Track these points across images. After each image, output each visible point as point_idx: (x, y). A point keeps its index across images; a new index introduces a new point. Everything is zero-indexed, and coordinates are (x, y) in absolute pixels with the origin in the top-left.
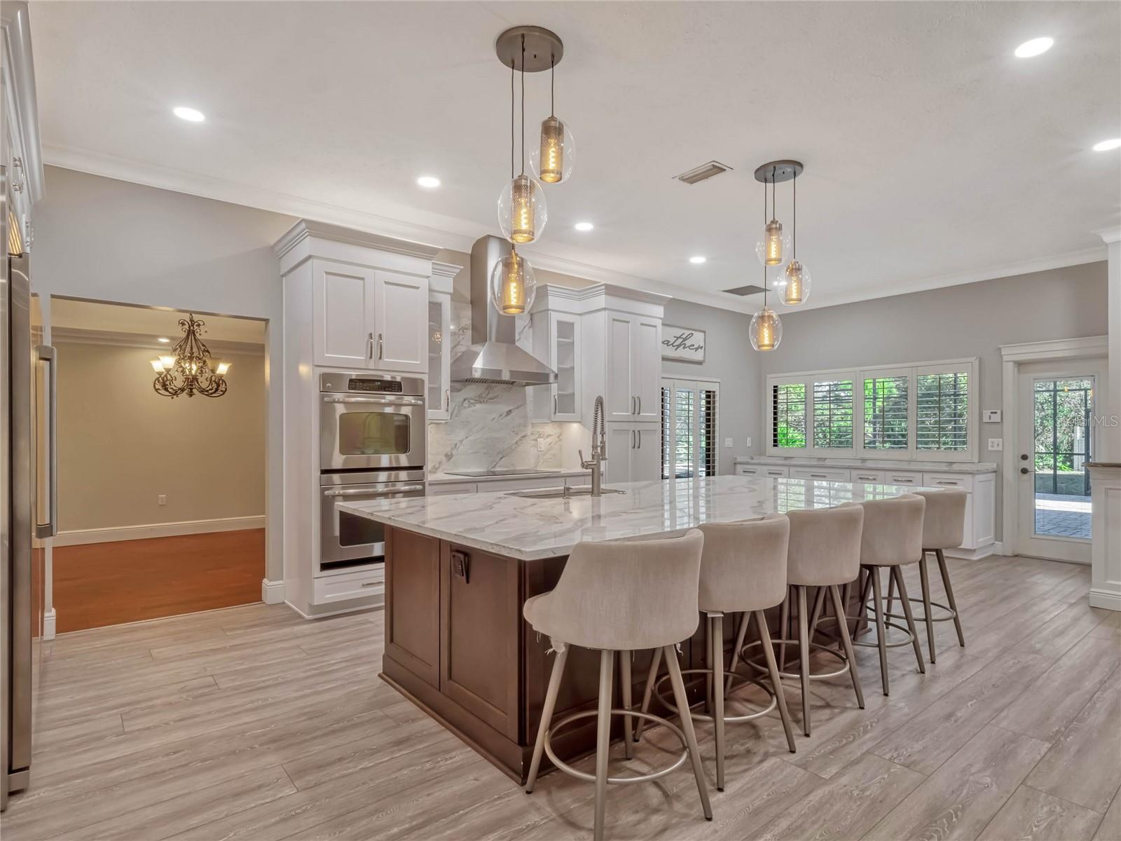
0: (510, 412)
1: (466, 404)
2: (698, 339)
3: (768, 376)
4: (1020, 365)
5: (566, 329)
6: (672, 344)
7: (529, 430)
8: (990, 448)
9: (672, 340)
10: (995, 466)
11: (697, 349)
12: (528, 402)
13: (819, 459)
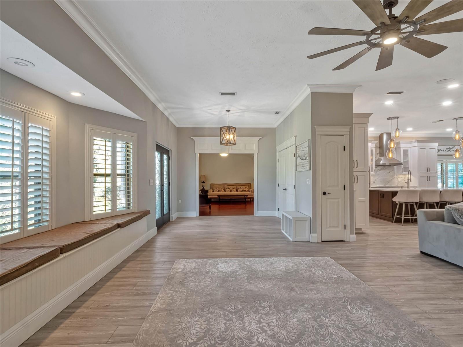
0: (390, 172)
1: (378, 171)
5: (406, 151)
6: (445, 151)
7: (395, 176)
9: (446, 149)
12: (395, 169)
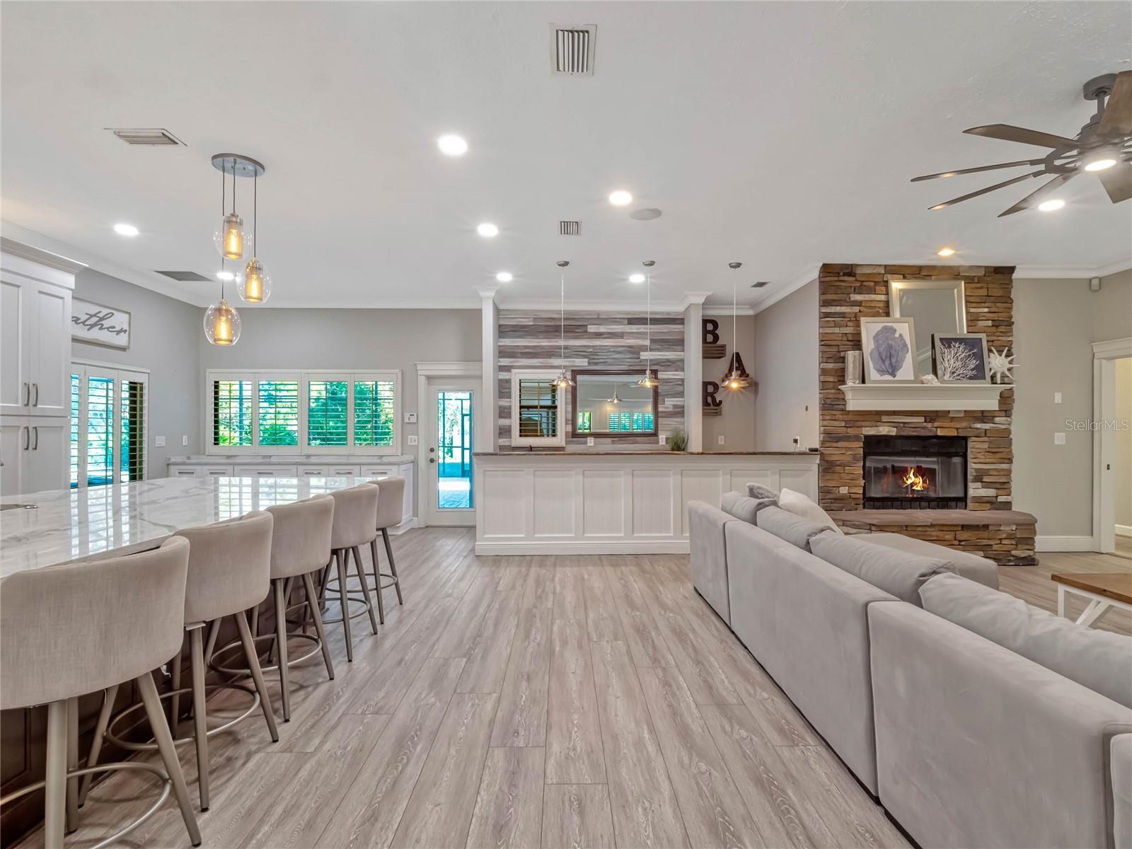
2: (120, 320)
3: (209, 370)
4: (429, 378)
8: (409, 443)
9: (84, 318)
10: (412, 457)
11: (118, 333)
13: (265, 457)
